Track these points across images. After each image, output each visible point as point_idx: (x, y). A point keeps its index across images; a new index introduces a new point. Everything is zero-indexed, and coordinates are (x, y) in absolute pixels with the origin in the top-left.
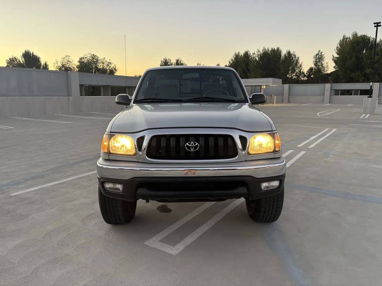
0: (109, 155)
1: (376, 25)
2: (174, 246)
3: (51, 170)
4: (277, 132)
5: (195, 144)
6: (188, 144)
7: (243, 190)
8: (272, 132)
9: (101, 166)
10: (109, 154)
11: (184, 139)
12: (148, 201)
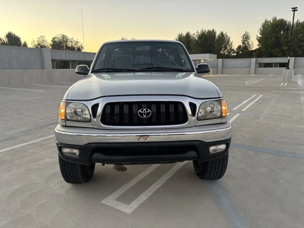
0: (65, 122)
1: (293, 9)
2: (128, 204)
3: (23, 132)
4: (223, 98)
5: (147, 110)
6: (141, 111)
7: (193, 153)
8: (220, 99)
9: (58, 132)
10: (66, 120)
11: (137, 106)
12: (103, 165)
